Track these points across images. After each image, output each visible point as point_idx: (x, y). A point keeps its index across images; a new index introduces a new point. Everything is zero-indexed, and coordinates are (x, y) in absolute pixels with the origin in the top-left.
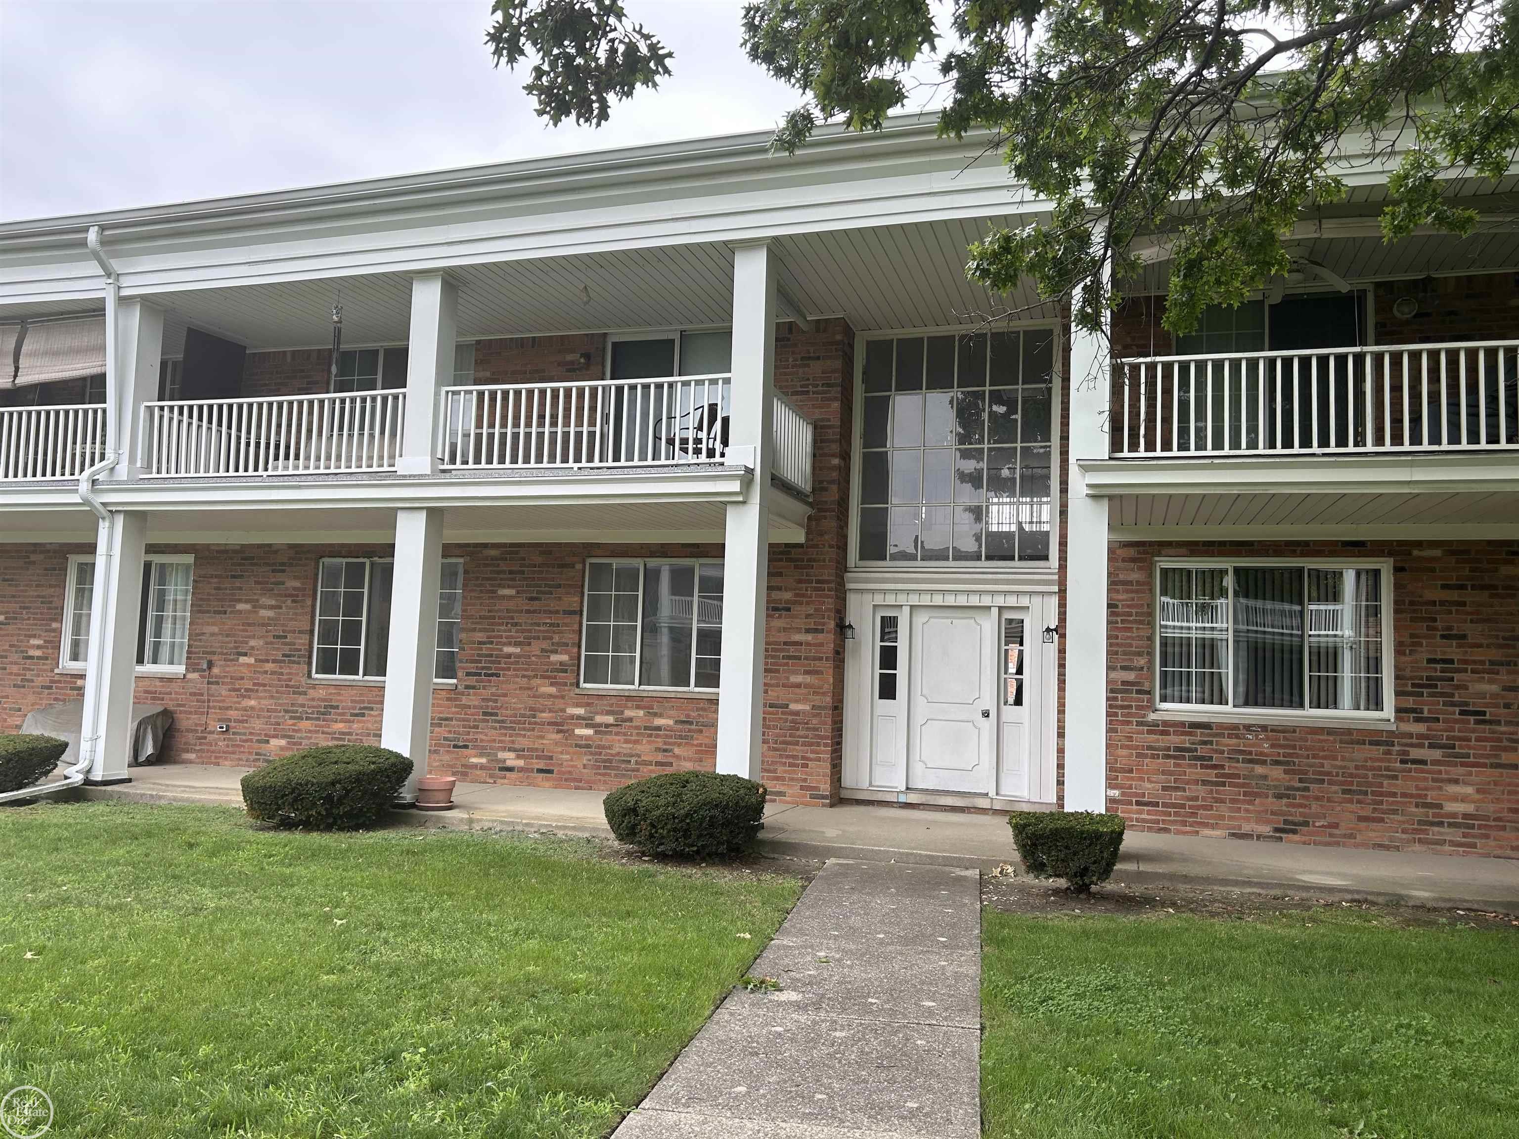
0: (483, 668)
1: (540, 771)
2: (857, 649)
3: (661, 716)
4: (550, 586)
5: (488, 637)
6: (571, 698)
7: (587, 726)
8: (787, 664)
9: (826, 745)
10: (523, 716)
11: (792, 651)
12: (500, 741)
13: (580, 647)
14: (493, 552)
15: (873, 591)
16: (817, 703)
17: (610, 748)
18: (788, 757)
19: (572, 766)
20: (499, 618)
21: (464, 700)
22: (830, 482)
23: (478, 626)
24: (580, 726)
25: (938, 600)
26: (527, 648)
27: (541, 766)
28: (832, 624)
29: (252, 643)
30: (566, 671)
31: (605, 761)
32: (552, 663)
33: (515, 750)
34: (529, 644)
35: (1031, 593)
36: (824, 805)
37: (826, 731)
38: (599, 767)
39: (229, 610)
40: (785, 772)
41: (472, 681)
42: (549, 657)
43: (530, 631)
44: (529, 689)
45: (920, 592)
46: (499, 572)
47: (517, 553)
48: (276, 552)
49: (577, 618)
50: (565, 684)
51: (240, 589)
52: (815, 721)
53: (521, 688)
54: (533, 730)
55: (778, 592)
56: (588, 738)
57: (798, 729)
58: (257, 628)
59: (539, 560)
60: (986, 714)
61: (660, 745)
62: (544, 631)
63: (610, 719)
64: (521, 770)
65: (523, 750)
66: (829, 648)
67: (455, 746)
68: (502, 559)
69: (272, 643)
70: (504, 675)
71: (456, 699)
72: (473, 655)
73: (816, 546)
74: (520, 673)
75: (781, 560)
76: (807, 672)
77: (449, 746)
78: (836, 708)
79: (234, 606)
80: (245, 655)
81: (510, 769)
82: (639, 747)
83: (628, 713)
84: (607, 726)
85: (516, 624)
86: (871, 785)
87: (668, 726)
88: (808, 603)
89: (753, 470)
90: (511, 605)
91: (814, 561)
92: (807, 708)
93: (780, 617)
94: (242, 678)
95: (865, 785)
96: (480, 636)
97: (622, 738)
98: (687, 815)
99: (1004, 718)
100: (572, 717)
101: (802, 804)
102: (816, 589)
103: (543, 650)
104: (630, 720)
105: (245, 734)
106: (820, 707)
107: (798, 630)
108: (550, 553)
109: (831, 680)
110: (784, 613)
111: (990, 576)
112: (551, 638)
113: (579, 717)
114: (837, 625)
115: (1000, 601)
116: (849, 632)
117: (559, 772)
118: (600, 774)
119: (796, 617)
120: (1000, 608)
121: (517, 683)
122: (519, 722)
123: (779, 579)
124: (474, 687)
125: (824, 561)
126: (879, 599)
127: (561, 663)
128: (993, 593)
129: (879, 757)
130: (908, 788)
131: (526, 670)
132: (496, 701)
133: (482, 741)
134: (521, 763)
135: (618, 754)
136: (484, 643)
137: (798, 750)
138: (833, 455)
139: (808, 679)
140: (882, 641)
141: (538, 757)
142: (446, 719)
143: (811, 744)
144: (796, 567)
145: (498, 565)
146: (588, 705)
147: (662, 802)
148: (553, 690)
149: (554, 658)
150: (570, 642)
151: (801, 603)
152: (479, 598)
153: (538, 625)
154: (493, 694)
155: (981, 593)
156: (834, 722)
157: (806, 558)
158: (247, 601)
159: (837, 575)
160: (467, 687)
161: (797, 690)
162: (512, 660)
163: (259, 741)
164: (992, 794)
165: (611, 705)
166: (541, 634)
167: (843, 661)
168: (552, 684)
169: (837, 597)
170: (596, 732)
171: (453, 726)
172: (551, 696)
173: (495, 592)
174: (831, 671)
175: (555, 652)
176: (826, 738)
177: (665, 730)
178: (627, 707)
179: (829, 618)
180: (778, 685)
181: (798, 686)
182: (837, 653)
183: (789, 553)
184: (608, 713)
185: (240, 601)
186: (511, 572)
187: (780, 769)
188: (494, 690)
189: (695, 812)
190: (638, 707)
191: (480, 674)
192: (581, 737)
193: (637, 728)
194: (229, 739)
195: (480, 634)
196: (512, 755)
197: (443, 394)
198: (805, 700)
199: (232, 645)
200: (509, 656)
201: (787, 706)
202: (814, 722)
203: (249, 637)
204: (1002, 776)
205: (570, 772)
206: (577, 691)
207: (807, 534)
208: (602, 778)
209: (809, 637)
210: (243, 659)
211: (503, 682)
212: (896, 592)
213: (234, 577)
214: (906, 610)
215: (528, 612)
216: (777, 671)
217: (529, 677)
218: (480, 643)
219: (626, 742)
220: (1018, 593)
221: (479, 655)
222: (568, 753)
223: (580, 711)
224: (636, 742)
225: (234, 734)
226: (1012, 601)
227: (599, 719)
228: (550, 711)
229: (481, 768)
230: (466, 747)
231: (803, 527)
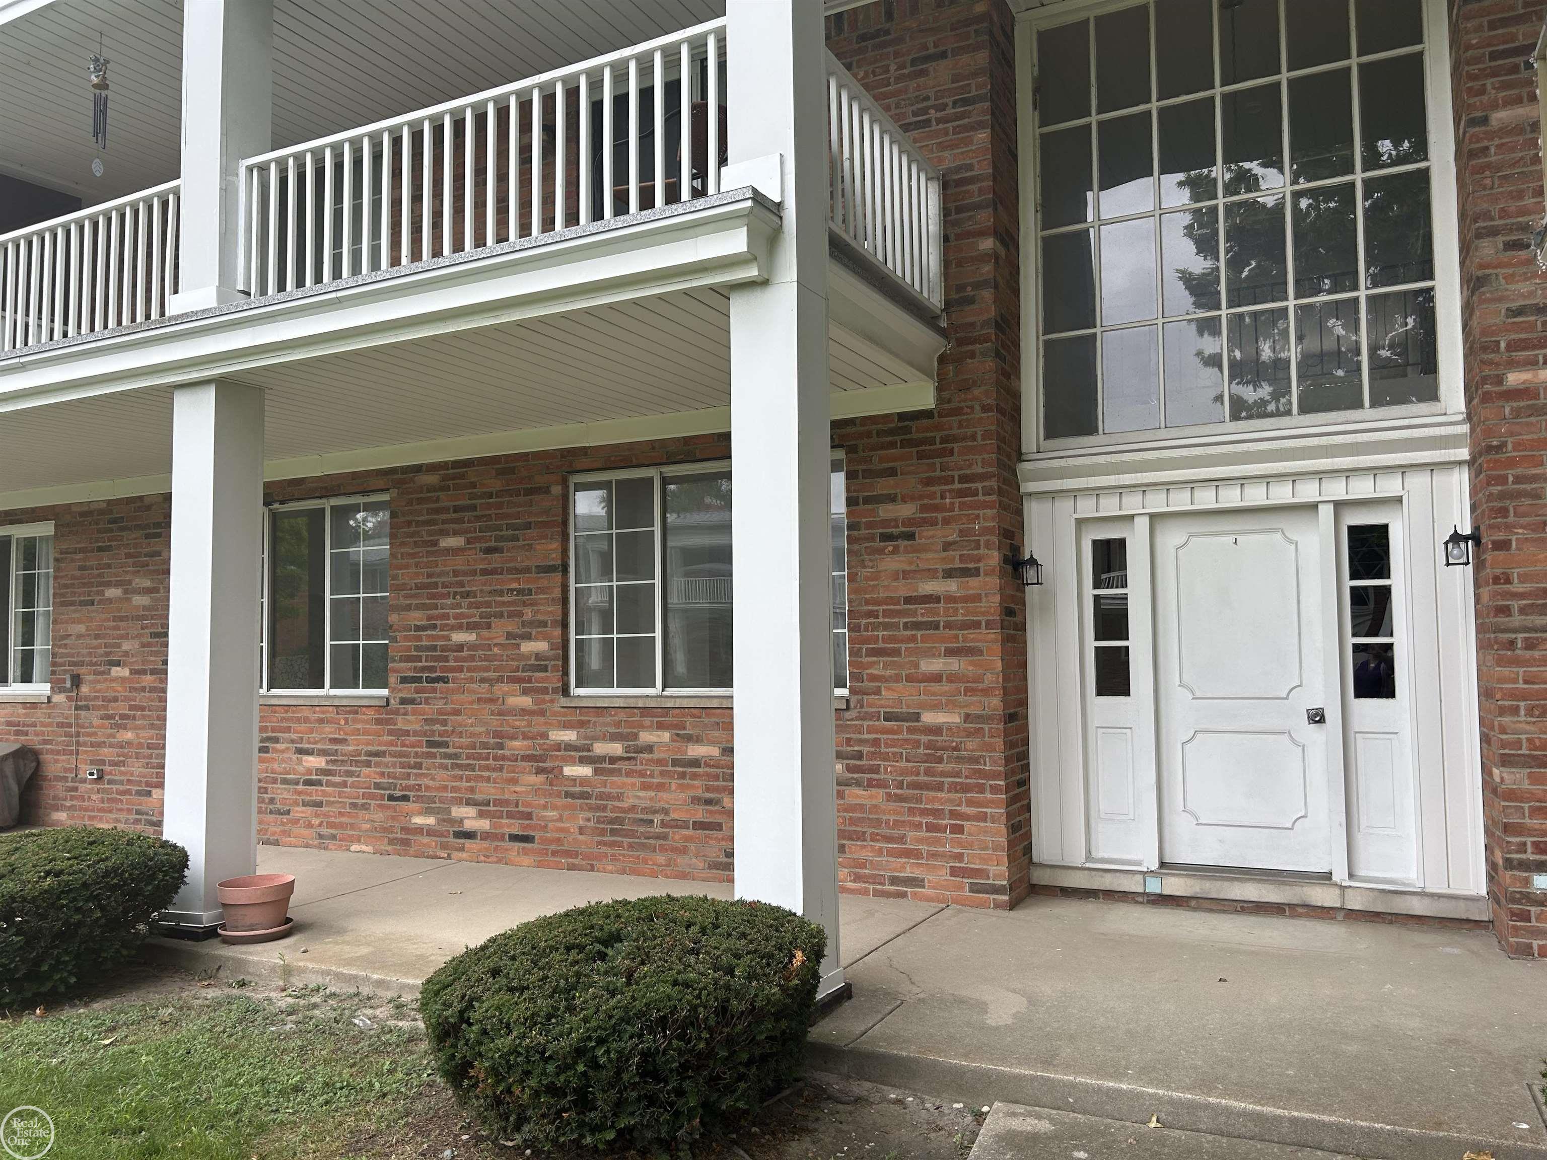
0: (423, 669)
1: (515, 838)
2: (1048, 607)
3: (698, 740)
4: (515, 527)
5: (429, 618)
6: (555, 714)
7: (583, 761)
8: (913, 639)
9: (995, 790)
10: (485, 746)
11: (921, 614)
12: (454, 789)
13: (565, 626)
14: (431, 479)
15: (1075, 494)
16: (974, 710)
17: (619, 797)
18: (924, 812)
19: (562, 830)
20: (444, 586)
21: (401, 723)
22: (977, 286)
23: (415, 602)
24: (572, 762)
25: (1206, 499)
26: (485, 633)
27: (516, 831)
28: (993, 558)
29: (126, 646)
30: (545, 669)
31: (612, 821)
32: (523, 657)
33: (475, 804)
34: (489, 626)
35: (1404, 469)
36: (998, 906)
37: (994, 762)
38: (603, 832)
39: (97, 598)
40: (920, 840)
41: (408, 690)
42: (518, 646)
43: (488, 605)
44: (492, 701)
45: (1167, 486)
46: (437, 511)
47: (463, 476)
48: (149, 508)
49: (558, 576)
50: (545, 691)
51: (109, 566)
52: (971, 744)
53: (479, 700)
54: (501, 769)
55: (890, 507)
56: (583, 781)
57: (940, 760)
58: (130, 623)
59: (496, 485)
60: (1317, 717)
61: (699, 793)
62: (510, 604)
63: (616, 748)
64: (486, 836)
65: (488, 804)
66: (992, 603)
67: (391, 798)
68: (442, 489)
69: (148, 645)
70: (455, 680)
71: (388, 722)
72: (409, 649)
73: (957, 411)
74: (477, 675)
75: (892, 445)
76: (950, 652)
77: (382, 797)
78: (1011, 718)
79: (102, 593)
80: (118, 664)
81: (470, 835)
82: (664, 795)
83: (646, 737)
84: (613, 760)
85: (467, 595)
86: (1089, 857)
87: (711, 758)
88: (946, 522)
89: (779, 205)
90: (459, 563)
91: (955, 439)
92: (954, 719)
93: (896, 551)
94: (115, 700)
95: (1078, 858)
96: (417, 617)
97: (637, 781)
98: (579, 1052)
99: (1356, 724)
100: (558, 746)
101: (956, 901)
102: (961, 493)
103: (509, 636)
104: (649, 748)
105: (121, 783)
106: (979, 718)
107: (932, 574)
108: (512, 471)
109: (999, 665)
110: (902, 543)
111: (1315, 441)
112: (520, 614)
113: (569, 747)
114: (1006, 560)
115: (1337, 490)
116: (1030, 574)
117: (544, 841)
118: (605, 844)
119: (924, 549)
120: (1339, 506)
121: (474, 692)
122: (479, 757)
123: (891, 480)
124: (412, 701)
125: (973, 437)
126: (1086, 508)
127: (538, 656)
128: (1320, 475)
129: (1103, 804)
130: (1163, 864)
131: (487, 669)
132: (444, 723)
133: (428, 788)
134: (484, 825)
135: (633, 808)
136: (424, 628)
137: (943, 799)
138: (982, 234)
139: (954, 664)
140: (1096, 586)
141: (510, 815)
142: (377, 754)
143: (966, 789)
144: (920, 456)
145: (437, 500)
146: (582, 724)
147: (522, 1009)
148: (526, 701)
149: (527, 647)
150: (549, 619)
151: (933, 523)
152: (413, 555)
153: (501, 593)
154: (440, 712)
155: (1294, 477)
156: (1010, 745)
157: (938, 435)
158: (117, 584)
159: (1001, 465)
160: (403, 701)
161: (935, 687)
162: (465, 654)
163: (139, 793)
164: (1340, 875)
165: (618, 724)
166: (505, 609)
167: (1022, 627)
168: (525, 692)
169: (1003, 507)
170: (596, 771)
171: (386, 765)
172: (524, 711)
173: (435, 543)
174: (997, 647)
175: (528, 637)
176: (995, 776)
177: (707, 765)
178: (642, 727)
179: (988, 546)
180: (897, 679)
181: (936, 678)
182: (1009, 612)
183: (907, 430)
184: (614, 738)
185: (109, 584)
186: (457, 509)
187: (911, 834)
188: (440, 704)
189: (601, 1041)
190: (661, 726)
191: (418, 680)
192: (573, 780)
193: (661, 762)
194: (105, 791)
195: (417, 614)
196: (471, 811)
197: (242, 172)
198: (949, 705)
199: (101, 651)
200: (460, 647)
201: (917, 717)
202: (970, 746)
203: (122, 637)
204: (1360, 839)
205: (558, 840)
206: (564, 702)
207: (939, 389)
208: (609, 851)
209: (952, 586)
210: (116, 671)
211: (453, 692)
212: (1120, 490)
213: (100, 549)
214: (1142, 524)
215: (484, 572)
216: (896, 652)
217: (491, 682)
218: (418, 628)
219: (645, 787)
220: (1376, 471)
221: (418, 648)
222: (554, 808)
223: (570, 736)
224: (660, 787)
225: (110, 782)
226: (1363, 488)
227: (601, 748)
228: (525, 737)
229: (428, 834)
230: (405, 798)
231: (932, 378)
